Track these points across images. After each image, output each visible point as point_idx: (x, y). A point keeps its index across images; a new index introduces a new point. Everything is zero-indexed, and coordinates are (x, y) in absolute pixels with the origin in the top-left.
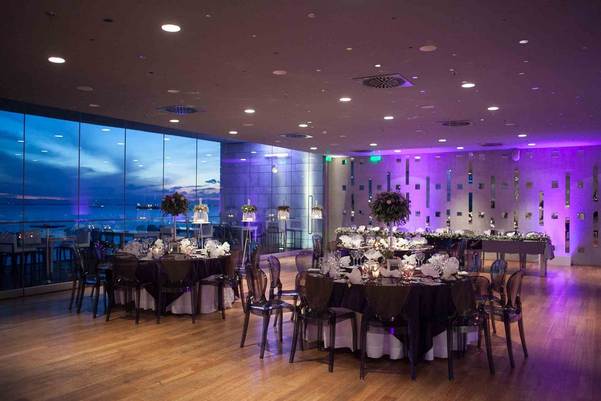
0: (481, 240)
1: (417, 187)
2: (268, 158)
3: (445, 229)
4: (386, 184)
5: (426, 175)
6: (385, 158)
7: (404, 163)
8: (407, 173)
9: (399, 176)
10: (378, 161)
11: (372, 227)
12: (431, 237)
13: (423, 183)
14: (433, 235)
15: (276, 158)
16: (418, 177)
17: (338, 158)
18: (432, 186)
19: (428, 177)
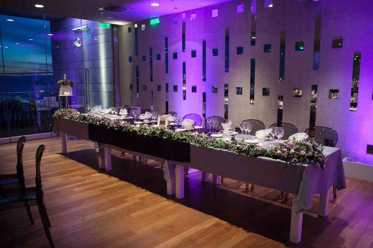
1: (194, 54)
5: (202, 37)
7: (180, 23)
8: (184, 36)
9: (176, 42)
10: (157, 24)
13: (199, 48)
16: (194, 40)
17: (125, 25)
18: (209, 52)
19: (204, 40)
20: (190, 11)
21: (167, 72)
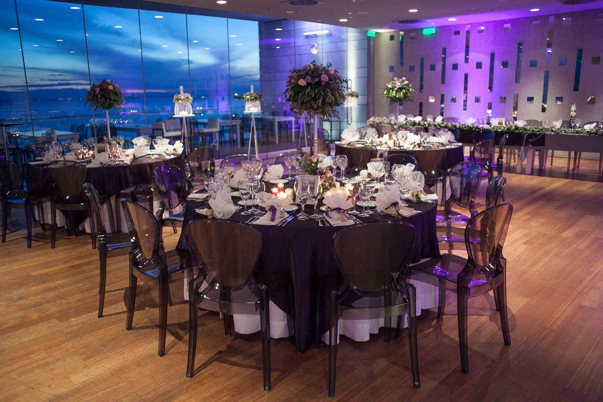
0: (545, 134)
1: (479, 65)
3: (501, 119)
4: (441, 64)
5: (490, 49)
6: (442, 29)
7: (463, 35)
8: (467, 47)
9: (457, 53)
10: (432, 34)
11: (412, 116)
13: (486, 60)
14: (482, 127)
15: (316, 36)
16: (480, 52)
17: (385, 32)
18: (498, 64)
19: (492, 53)
20: (477, 23)
21: (443, 82)
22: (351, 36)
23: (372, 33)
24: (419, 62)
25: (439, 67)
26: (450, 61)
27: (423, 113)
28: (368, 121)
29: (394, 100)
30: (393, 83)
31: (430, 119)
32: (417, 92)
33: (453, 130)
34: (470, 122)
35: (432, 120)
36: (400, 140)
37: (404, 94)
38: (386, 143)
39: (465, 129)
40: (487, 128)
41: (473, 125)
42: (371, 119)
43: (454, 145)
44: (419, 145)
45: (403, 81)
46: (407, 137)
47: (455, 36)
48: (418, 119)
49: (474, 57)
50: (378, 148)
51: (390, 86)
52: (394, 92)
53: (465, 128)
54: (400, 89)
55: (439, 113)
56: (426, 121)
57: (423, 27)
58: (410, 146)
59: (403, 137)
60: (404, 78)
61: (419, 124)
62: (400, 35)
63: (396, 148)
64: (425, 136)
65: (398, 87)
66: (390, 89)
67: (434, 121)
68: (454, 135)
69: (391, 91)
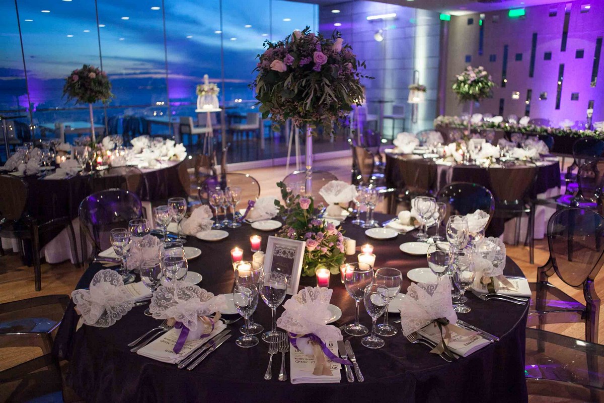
1: (580, 54)
2: (372, 22)
4: (530, 52)
5: (596, 34)
6: (534, 10)
7: (561, 17)
8: (565, 31)
9: (551, 39)
10: (521, 16)
11: (491, 116)
12: (579, 136)
13: (589, 47)
14: (583, 133)
15: (381, 21)
16: (582, 37)
17: (462, 14)
19: (599, 38)
21: (531, 75)
22: (422, 19)
23: (446, 16)
24: (502, 50)
25: (527, 57)
26: (542, 49)
27: (505, 112)
28: (435, 120)
29: (466, 97)
30: (466, 74)
31: (512, 121)
32: (498, 87)
33: (546, 137)
34: (566, 125)
35: (515, 122)
36: (471, 152)
37: (481, 90)
38: (452, 156)
39: (560, 135)
40: (591, 134)
41: (570, 130)
42: (440, 118)
43: (547, 161)
44: (498, 160)
45: (480, 71)
46: (481, 148)
47: (550, 18)
48: (498, 120)
49: (574, 44)
50: (440, 162)
51: (461, 78)
52: (467, 86)
53: (560, 133)
54: (476, 82)
55: (524, 112)
56: (508, 122)
57: (510, 8)
58: (485, 160)
59: (476, 147)
60: (481, 68)
61: (499, 126)
62: (479, 18)
63: (465, 162)
64: (507, 148)
65: (472, 79)
66: (461, 82)
67: (518, 123)
68: (548, 146)
69: (462, 84)
